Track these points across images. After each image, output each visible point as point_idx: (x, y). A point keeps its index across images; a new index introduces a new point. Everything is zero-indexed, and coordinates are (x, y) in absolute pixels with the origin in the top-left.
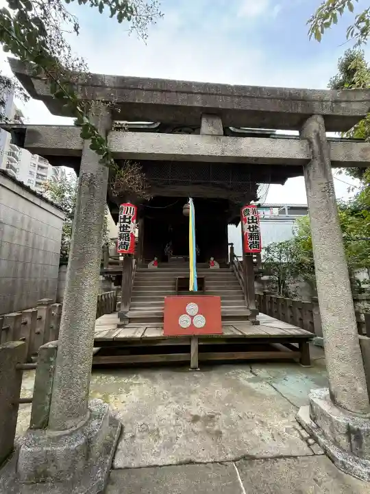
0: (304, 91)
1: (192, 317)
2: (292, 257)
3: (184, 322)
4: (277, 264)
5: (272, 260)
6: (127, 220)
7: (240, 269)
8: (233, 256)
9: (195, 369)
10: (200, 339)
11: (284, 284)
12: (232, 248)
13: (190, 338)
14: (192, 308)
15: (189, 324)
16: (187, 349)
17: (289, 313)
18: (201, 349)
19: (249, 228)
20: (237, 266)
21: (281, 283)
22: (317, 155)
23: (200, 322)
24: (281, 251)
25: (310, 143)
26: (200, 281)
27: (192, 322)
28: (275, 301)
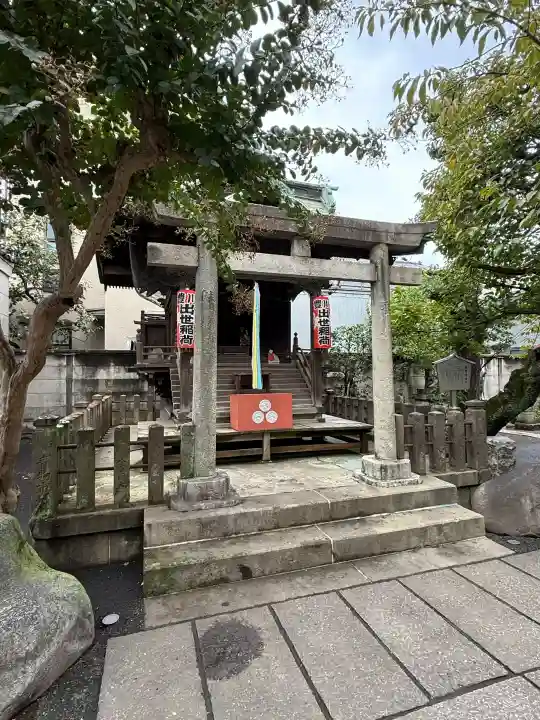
0: (375, 223)
1: (265, 413)
2: (364, 347)
3: (257, 418)
4: (345, 356)
5: (339, 350)
6: (190, 310)
7: (306, 365)
8: (296, 348)
9: (267, 461)
10: (272, 433)
11: (352, 382)
12: (296, 339)
13: (262, 434)
14: (265, 404)
15: (262, 420)
16: (259, 444)
17: (355, 414)
18: (273, 443)
19: (320, 322)
20: (302, 361)
21: (348, 380)
22: (380, 279)
23: (272, 417)
24: (350, 338)
25: (377, 267)
26: (265, 379)
27: (265, 419)
28: (339, 401)
